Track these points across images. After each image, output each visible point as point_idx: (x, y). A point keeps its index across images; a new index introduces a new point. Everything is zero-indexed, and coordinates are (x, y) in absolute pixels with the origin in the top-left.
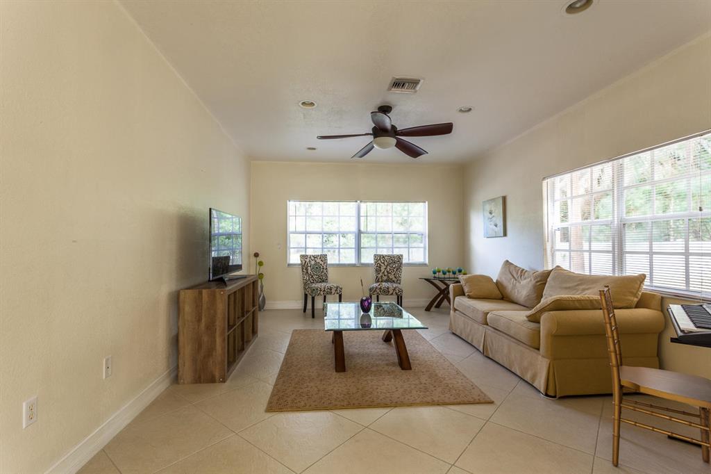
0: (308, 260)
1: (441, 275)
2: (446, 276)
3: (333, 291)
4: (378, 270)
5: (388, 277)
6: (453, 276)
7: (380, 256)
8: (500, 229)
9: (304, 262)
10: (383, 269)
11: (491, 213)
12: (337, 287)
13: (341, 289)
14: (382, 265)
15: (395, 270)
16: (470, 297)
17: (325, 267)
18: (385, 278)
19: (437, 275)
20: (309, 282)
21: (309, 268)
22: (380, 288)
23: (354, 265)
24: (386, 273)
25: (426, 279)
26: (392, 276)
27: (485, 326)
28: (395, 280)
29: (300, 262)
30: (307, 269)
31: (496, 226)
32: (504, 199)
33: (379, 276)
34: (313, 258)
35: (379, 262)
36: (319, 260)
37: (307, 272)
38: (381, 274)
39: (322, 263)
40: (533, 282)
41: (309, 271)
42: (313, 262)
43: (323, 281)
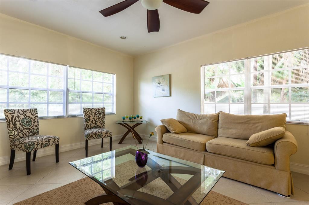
0: (15, 115)
1: (128, 120)
2: (131, 120)
3: (51, 142)
4: (87, 120)
5: (96, 124)
6: (134, 120)
7: (88, 109)
8: (167, 92)
9: (10, 117)
10: (91, 118)
11: (159, 83)
12: (55, 138)
13: (59, 139)
14: (90, 115)
15: (101, 118)
16: (175, 133)
17: (36, 120)
18: (93, 125)
19: (125, 120)
20: (18, 137)
21: (18, 123)
22: (96, 134)
23: (63, 117)
24: (94, 122)
25: (119, 123)
26: (98, 124)
27: (203, 152)
28: (101, 126)
29: (4, 117)
30: (14, 124)
31: (164, 90)
32: (170, 76)
33: (89, 124)
34: (21, 113)
35: (88, 113)
36: (28, 114)
37: (16, 127)
38: (90, 123)
39: (33, 117)
40: (211, 121)
41: (18, 126)
42: (22, 117)
43: (35, 134)
